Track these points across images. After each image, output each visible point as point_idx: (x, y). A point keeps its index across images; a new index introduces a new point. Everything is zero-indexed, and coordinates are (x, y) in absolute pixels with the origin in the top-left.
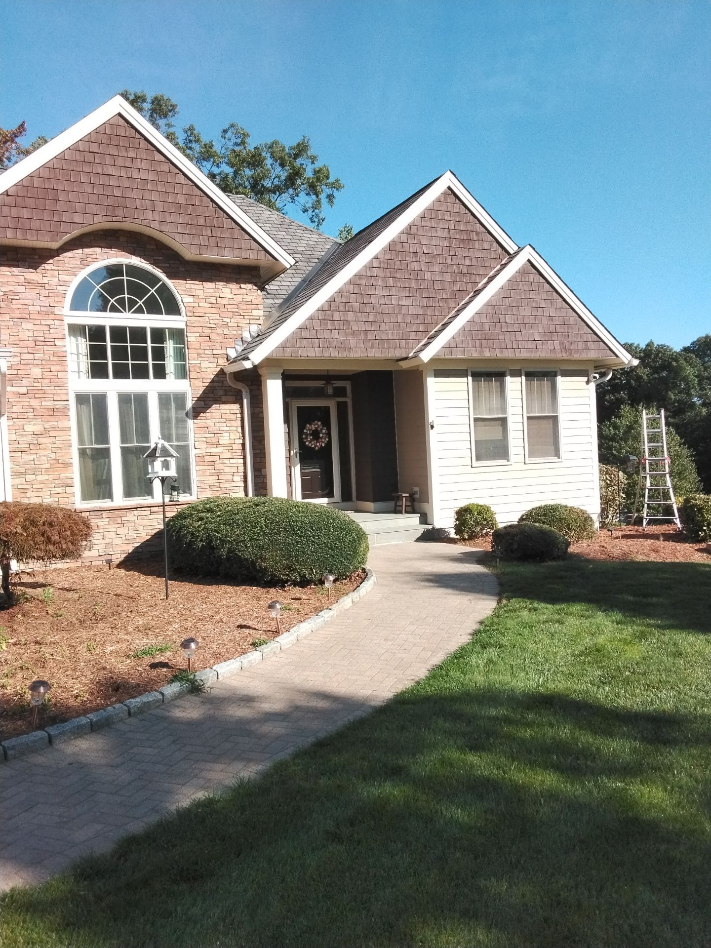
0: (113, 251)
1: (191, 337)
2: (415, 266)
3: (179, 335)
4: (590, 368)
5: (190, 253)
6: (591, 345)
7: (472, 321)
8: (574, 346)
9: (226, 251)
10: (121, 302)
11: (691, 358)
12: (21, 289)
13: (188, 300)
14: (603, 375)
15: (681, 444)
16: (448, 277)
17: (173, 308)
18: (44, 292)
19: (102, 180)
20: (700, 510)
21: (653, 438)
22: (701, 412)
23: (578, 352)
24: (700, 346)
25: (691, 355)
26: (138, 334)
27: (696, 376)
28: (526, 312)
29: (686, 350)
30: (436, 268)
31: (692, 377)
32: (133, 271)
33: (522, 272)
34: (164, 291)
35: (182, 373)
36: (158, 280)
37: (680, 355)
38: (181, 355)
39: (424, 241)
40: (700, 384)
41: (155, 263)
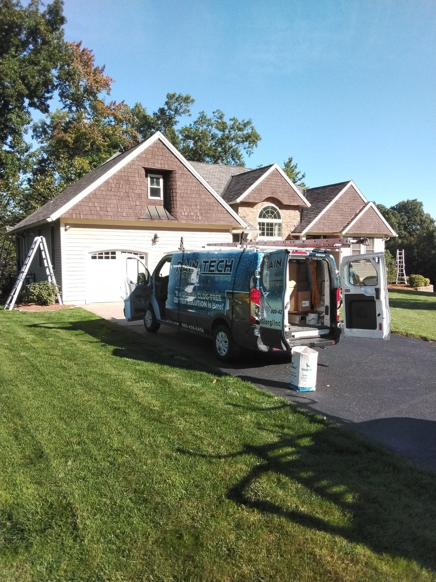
0: (269, 203)
1: (283, 225)
2: (341, 207)
3: (280, 225)
4: (384, 236)
5: (285, 202)
6: (386, 230)
7: (356, 223)
8: (381, 230)
9: (295, 203)
10: (269, 216)
11: (395, 213)
12: (249, 213)
13: (283, 215)
14: (387, 238)
15: (392, 258)
16: (349, 210)
17: (279, 217)
18: (254, 214)
19: (271, 186)
20: (414, 279)
21: (400, 258)
22: (398, 242)
23: (382, 232)
24: (400, 206)
25: (396, 212)
26: (272, 225)
27: (397, 223)
28: (369, 220)
29: (393, 208)
30: (346, 207)
31: (395, 223)
32: (272, 208)
33: (369, 209)
34: (278, 213)
35: (279, 235)
36: (277, 210)
37: (390, 211)
38: (279, 230)
39: (344, 200)
40: (399, 227)
41: (277, 205)
